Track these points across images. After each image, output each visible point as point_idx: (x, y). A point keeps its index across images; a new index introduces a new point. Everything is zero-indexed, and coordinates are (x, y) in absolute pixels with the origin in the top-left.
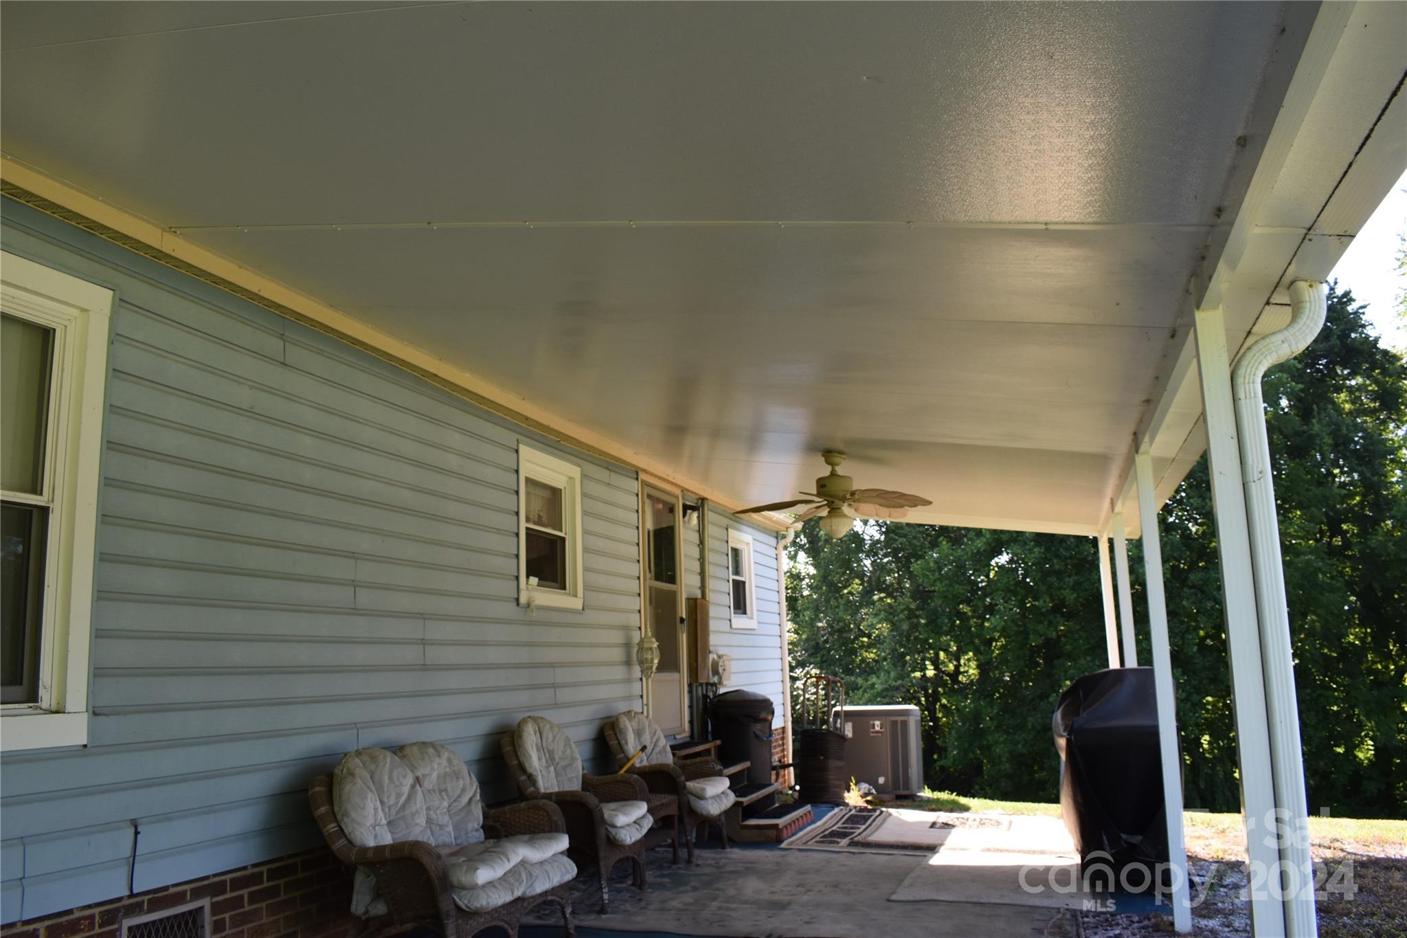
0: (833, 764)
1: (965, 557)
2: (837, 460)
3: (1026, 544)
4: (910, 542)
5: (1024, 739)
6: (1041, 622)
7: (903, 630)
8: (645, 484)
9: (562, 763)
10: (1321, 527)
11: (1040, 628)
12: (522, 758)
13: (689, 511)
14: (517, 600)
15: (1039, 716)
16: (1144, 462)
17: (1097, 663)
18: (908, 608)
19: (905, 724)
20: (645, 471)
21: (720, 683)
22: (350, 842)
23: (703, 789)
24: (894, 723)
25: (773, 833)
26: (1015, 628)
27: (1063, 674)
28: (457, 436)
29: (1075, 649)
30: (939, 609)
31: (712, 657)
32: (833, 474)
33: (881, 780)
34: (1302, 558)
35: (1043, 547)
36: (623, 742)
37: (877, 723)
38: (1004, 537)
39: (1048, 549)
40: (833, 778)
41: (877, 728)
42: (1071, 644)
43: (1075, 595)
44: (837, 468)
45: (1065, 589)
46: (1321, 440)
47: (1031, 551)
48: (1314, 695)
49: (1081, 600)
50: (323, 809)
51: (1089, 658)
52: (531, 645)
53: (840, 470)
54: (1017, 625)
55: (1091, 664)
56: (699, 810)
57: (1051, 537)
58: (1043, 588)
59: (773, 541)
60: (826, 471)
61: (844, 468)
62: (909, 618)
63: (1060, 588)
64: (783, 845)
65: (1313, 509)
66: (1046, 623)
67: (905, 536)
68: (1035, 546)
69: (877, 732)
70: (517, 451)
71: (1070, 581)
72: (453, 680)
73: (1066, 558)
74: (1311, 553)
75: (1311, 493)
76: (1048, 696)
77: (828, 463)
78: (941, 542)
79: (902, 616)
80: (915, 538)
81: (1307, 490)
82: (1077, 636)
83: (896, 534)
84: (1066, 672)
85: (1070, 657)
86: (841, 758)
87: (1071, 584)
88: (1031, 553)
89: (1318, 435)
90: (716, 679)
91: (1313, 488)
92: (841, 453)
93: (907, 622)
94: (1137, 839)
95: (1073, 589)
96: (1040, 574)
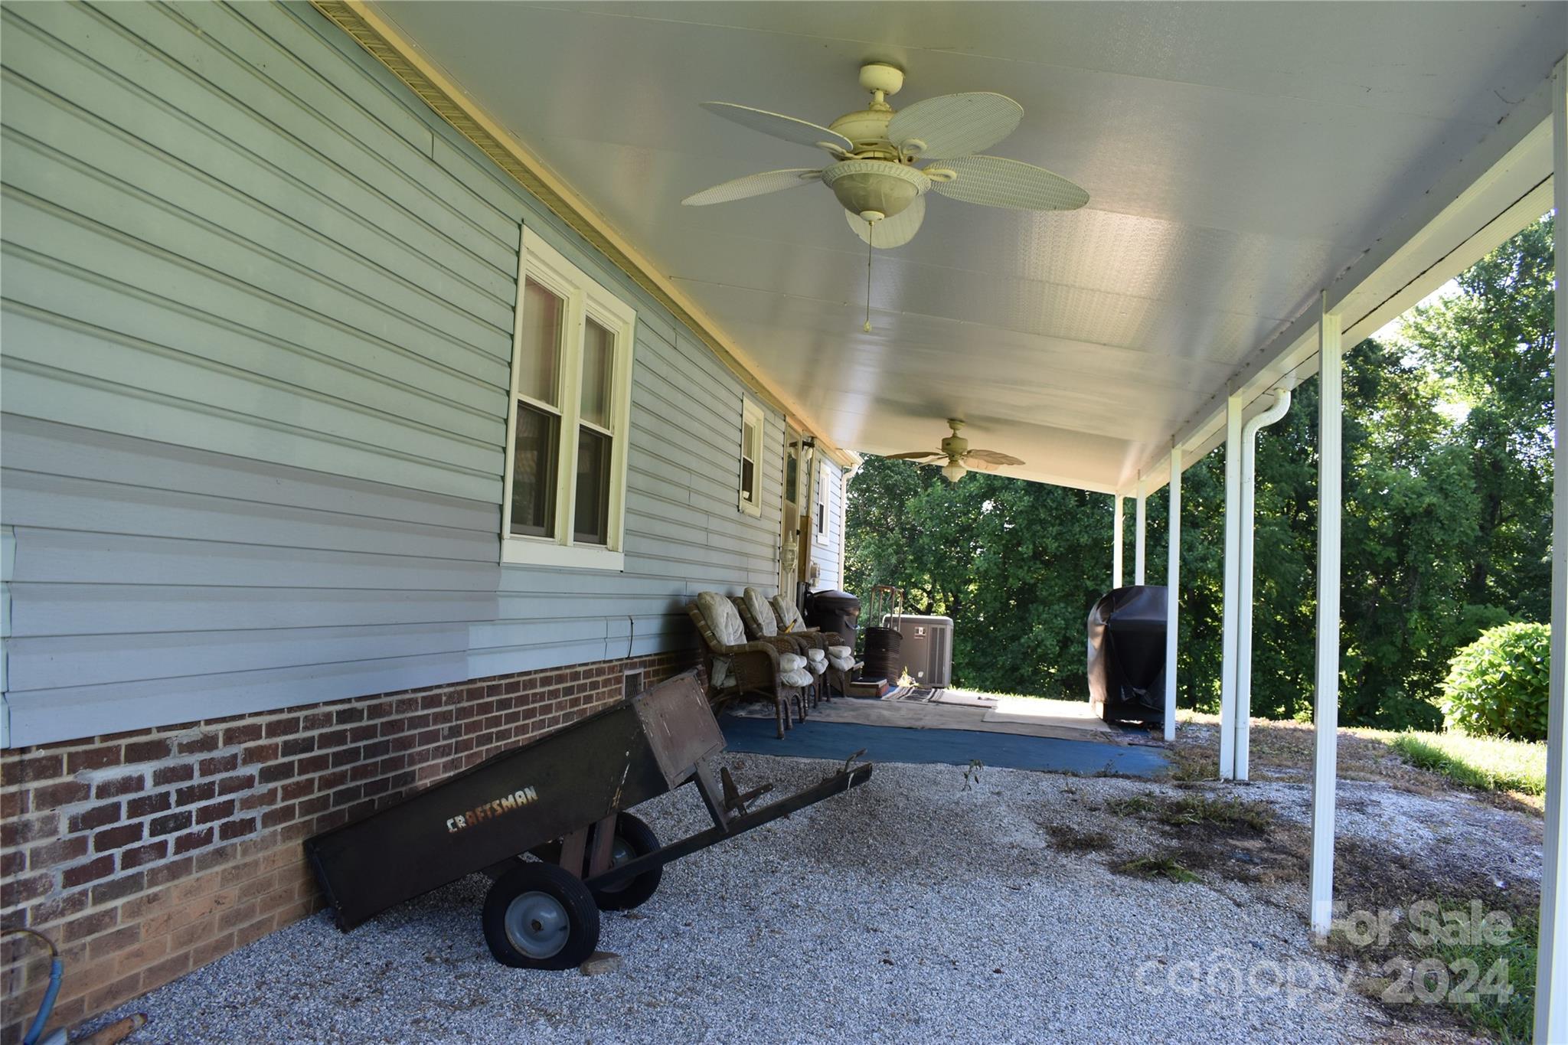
0: (892, 655)
1: (957, 500)
2: (958, 425)
3: (1016, 492)
4: (904, 480)
5: (993, 677)
6: (1021, 567)
7: (891, 564)
8: (789, 426)
9: (767, 621)
10: (1289, 502)
11: (1021, 573)
12: (754, 613)
13: (806, 447)
14: (738, 507)
15: (1010, 656)
16: (1177, 453)
17: (1070, 610)
18: (897, 543)
19: (943, 631)
20: (793, 416)
21: (814, 585)
22: (719, 642)
23: (841, 651)
24: (935, 630)
25: (874, 691)
26: (997, 571)
27: (1036, 618)
28: (724, 392)
29: (1050, 594)
30: (926, 547)
31: (812, 563)
32: (954, 436)
33: (920, 675)
34: (1267, 528)
35: (1032, 496)
36: (782, 615)
37: (921, 629)
38: (998, 484)
39: (1036, 499)
40: (891, 666)
41: (921, 633)
42: (1047, 590)
43: (1056, 544)
44: (957, 432)
45: (1048, 538)
46: (1299, 419)
47: (1021, 499)
48: (1263, 657)
49: (1061, 549)
50: (703, 623)
51: (1062, 605)
52: (741, 539)
53: (959, 434)
54: (998, 568)
55: (1064, 610)
56: (837, 666)
57: (1040, 486)
58: (1027, 535)
59: (839, 473)
60: (949, 433)
61: (962, 432)
62: (897, 553)
63: (1043, 537)
64: (883, 698)
65: (1283, 484)
66: (1026, 568)
67: (900, 473)
68: (1024, 495)
69: (920, 636)
70: (742, 401)
71: (1053, 530)
72: (715, 557)
73: (1051, 509)
74: (1276, 525)
75: (1283, 469)
76: (1019, 639)
77: (951, 428)
78: (935, 483)
79: (890, 550)
80: (909, 476)
81: (1281, 466)
82: (1053, 583)
83: (892, 471)
84: (1039, 617)
85: (1045, 603)
86: (897, 652)
87: (1054, 534)
88: (1021, 502)
89: (1297, 415)
90: (811, 582)
91: (1286, 464)
92: (961, 421)
93: (895, 557)
94: (1142, 692)
95: (1055, 538)
96: (1026, 522)
